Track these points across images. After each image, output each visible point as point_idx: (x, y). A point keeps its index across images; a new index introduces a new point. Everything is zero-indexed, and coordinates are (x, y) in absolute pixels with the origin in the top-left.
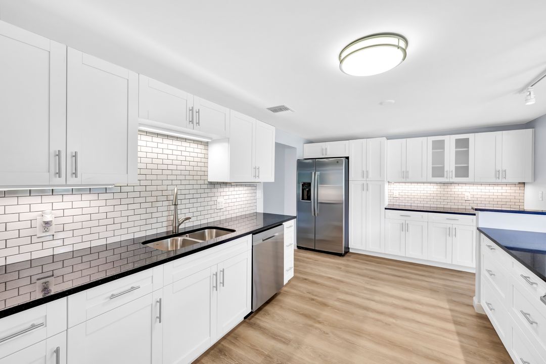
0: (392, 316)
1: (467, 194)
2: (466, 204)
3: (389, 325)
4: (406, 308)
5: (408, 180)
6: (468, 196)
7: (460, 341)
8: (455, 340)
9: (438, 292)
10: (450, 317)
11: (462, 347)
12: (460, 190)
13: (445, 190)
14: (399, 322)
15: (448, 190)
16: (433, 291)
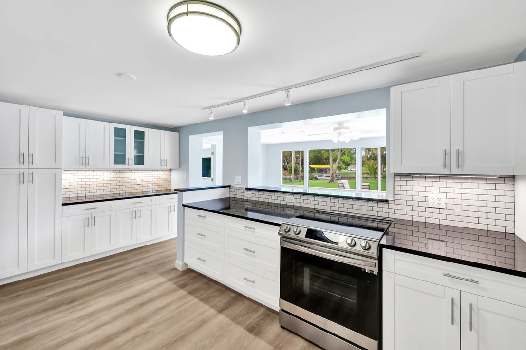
0: (139, 322)
1: (138, 179)
2: (137, 188)
3: (148, 332)
4: (142, 305)
5: (88, 167)
6: (139, 181)
7: (197, 297)
8: (193, 300)
9: (147, 272)
10: (175, 286)
11: (202, 300)
12: (133, 176)
13: (121, 176)
14: (151, 322)
15: (123, 176)
16: (143, 274)
